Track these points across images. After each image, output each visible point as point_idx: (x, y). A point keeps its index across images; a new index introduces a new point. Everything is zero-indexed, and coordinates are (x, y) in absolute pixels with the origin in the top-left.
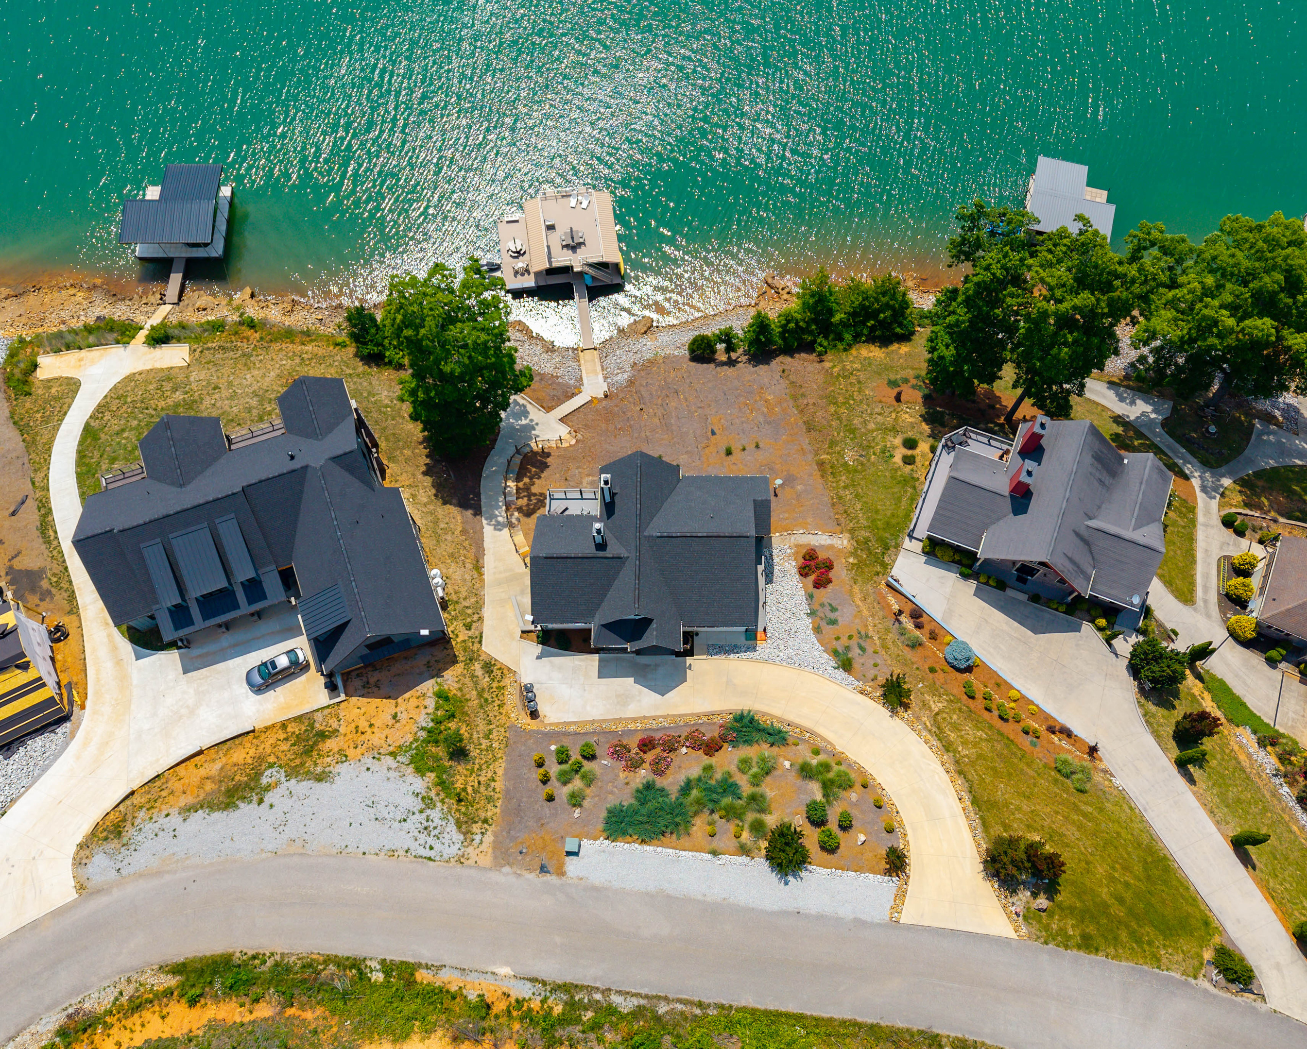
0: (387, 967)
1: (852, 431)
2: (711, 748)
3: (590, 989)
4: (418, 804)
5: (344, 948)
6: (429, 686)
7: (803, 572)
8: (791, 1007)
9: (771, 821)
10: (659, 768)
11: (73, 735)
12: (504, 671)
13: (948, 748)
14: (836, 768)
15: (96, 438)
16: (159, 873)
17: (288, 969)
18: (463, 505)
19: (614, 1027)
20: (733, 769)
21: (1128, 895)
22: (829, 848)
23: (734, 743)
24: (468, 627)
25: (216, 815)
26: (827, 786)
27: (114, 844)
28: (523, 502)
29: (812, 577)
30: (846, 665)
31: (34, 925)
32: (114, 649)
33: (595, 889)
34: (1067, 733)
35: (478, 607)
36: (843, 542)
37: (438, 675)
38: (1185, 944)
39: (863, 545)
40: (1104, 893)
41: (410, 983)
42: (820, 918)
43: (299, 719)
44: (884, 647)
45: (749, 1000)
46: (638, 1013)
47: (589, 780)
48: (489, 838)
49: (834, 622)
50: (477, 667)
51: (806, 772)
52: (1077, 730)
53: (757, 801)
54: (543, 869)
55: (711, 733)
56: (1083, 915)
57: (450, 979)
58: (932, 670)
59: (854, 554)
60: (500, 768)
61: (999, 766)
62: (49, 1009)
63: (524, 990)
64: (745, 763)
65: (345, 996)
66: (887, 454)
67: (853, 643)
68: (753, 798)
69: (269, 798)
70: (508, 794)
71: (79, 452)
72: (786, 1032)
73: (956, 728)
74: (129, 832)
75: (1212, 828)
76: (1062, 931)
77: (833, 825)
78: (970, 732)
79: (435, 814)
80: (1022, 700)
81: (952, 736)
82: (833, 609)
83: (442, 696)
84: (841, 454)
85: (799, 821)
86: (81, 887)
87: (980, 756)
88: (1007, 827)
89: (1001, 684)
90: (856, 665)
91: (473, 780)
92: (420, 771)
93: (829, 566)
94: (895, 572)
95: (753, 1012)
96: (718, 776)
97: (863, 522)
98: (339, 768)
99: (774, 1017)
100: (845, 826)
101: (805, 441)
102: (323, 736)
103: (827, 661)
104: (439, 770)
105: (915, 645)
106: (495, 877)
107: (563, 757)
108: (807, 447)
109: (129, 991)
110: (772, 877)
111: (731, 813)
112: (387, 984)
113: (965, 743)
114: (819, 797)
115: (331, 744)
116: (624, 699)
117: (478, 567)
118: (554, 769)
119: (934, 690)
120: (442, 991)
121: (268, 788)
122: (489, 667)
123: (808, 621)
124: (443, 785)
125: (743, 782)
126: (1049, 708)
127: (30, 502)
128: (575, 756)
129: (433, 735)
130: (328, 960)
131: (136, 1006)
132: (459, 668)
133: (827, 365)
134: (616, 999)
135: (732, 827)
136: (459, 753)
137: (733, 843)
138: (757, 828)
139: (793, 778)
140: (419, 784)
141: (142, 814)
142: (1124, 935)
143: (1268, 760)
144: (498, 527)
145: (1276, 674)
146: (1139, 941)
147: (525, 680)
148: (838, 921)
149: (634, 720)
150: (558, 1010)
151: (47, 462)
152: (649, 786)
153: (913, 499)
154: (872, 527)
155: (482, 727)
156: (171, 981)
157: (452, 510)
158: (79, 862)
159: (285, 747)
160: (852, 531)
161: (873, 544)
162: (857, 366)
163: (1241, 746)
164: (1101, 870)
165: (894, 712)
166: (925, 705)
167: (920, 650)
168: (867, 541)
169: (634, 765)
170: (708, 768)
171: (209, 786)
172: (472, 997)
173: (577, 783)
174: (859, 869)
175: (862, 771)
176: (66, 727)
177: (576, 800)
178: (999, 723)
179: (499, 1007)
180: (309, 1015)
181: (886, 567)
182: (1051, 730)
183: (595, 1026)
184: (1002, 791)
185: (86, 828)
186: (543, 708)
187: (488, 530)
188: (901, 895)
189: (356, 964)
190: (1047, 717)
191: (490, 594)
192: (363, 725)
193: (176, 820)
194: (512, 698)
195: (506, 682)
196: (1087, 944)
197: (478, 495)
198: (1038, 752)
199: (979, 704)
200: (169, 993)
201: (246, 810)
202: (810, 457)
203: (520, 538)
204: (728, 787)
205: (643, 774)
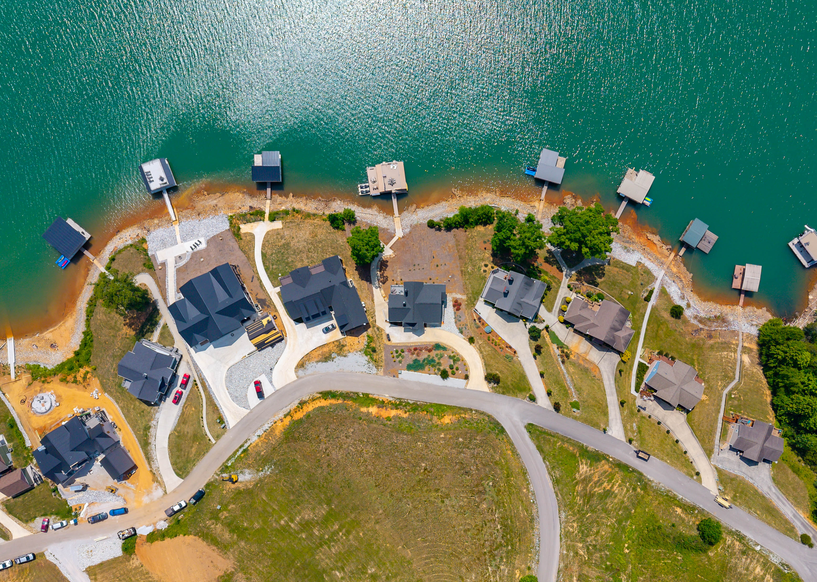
0: (363, 394)
1: (471, 260)
2: (430, 351)
3: (404, 399)
4: (366, 362)
5: (354, 391)
6: (365, 334)
7: (454, 306)
8: (444, 404)
9: (442, 368)
10: (418, 355)
11: (286, 343)
12: (382, 330)
13: (481, 352)
14: (457, 356)
15: (266, 257)
16: (313, 375)
17: (343, 394)
18: (367, 281)
19: (409, 406)
20: (434, 356)
21: (514, 384)
22: (453, 374)
23: (435, 350)
24: (372, 318)
25: (324, 363)
26: (454, 361)
27: (303, 369)
28: (382, 279)
29: (456, 308)
30: (461, 332)
31: (289, 384)
32: (290, 322)
33: (405, 380)
34: (510, 347)
35: (374, 312)
36: (464, 297)
37: (367, 331)
38: (524, 393)
39: (469, 298)
40: (509, 383)
41: (368, 397)
42: (451, 387)
43: (337, 341)
44: (471, 328)
45: (436, 402)
46: (414, 404)
47: (403, 357)
48: (382, 370)
49: (460, 321)
50: (375, 328)
51: (450, 357)
52: (513, 347)
53: (439, 364)
54: (394, 376)
55: (430, 347)
56: (504, 388)
57: (376, 397)
58: (481, 334)
59: (467, 301)
60: (383, 354)
61: (493, 357)
62: (296, 399)
63: (391, 399)
64: (437, 355)
65: (356, 399)
66: (479, 268)
67: (464, 327)
68: (438, 363)
69: (334, 360)
70: (385, 360)
71: (263, 261)
72: (443, 408)
73: (484, 348)
74: (305, 366)
75: (537, 369)
76: (499, 391)
77: (454, 370)
78: (487, 349)
79: (371, 365)
80: (502, 340)
81: (483, 350)
82: (460, 317)
83: (368, 336)
84: (467, 268)
85: (448, 369)
86: (297, 377)
87: (488, 354)
88: (491, 370)
89: (497, 336)
90: (464, 332)
91: (378, 357)
92: (366, 355)
93: (460, 305)
94: (476, 307)
95: (436, 404)
96: (431, 358)
97: (470, 292)
98: (348, 354)
99: (441, 405)
100: (457, 369)
101: (458, 262)
102: (343, 346)
103: (457, 331)
104: (370, 355)
105: (478, 327)
106: (384, 377)
107: (397, 352)
108: (459, 265)
109: (311, 397)
110: (441, 379)
111: (433, 366)
112: (363, 397)
113: (485, 351)
114: (452, 363)
115: (345, 348)
116: (410, 337)
117: (373, 300)
118: (395, 355)
119: (480, 339)
120: (375, 399)
121: (334, 358)
122: (378, 329)
123: (454, 320)
124: (372, 358)
125: (436, 359)
126: (508, 341)
127: (255, 278)
128: (400, 352)
129: (368, 346)
130: (351, 392)
131: (313, 400)
132: (371, 329)
133: (467, 233)
134: (409, 401)
135: (433, 369)
136: (374, 351)
137: (433, 372)
138: (439, 369)
139: (447, 358)
140: (367, 358)
141: (307, 362)
142: (511, 392)
143: (558, 352)
144: (376, 288)
145: (568, 330)
146: (514, 393)
147: (387, 333)
148: (454, 388)
149: (412, 343)
150: (398, 403)
151: (255, 264)
152: (416, 360)
153: (484, 284)
154: (473, 293)
155: (378, 344)
156: (319, 395)
157: (365, 282)
158: (296, 372)
159: (335, 348)
160: (467, 294)
161: (472, 298)
162: (476, 234)
163: (553, 349)
164: (510, 379)
165: (471, 344)
166: (478, 342)
167: (479, 329)
168: (471, 297)
169: (413, 354)
170: (429, 356)
171: (320, 357)
172: (381, 400)
173: (400, 358)
174: (459, 378)
175: (462, 357)
176: (283, 341)
177: (400, 362)
178: (494, 346)
179: (386, 402)
180: (349, 402)
181: (474, 305)
182: (507, 347)
183: (405, 406)
184: (492, 362)
185: (295, 365)
186: (391, 339)
187: (374, 288)
188: (467, 383)
189: (357, 393)
190: (507, 344)
191: (377, 309)
192: (352, 344)
193: (315, 364)
194: (385, 337)
195: (383, 333)
196: (503, 393)
197: (370, 277)
198: (502, 353)
199: (491, 341)
200: (320, 398)
201: (330, 363)
202: (459, 268)
203: (382, 291)
204: (433, 361)
205: (414, 357)
